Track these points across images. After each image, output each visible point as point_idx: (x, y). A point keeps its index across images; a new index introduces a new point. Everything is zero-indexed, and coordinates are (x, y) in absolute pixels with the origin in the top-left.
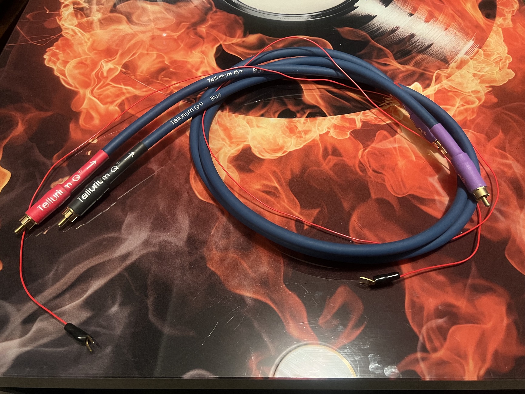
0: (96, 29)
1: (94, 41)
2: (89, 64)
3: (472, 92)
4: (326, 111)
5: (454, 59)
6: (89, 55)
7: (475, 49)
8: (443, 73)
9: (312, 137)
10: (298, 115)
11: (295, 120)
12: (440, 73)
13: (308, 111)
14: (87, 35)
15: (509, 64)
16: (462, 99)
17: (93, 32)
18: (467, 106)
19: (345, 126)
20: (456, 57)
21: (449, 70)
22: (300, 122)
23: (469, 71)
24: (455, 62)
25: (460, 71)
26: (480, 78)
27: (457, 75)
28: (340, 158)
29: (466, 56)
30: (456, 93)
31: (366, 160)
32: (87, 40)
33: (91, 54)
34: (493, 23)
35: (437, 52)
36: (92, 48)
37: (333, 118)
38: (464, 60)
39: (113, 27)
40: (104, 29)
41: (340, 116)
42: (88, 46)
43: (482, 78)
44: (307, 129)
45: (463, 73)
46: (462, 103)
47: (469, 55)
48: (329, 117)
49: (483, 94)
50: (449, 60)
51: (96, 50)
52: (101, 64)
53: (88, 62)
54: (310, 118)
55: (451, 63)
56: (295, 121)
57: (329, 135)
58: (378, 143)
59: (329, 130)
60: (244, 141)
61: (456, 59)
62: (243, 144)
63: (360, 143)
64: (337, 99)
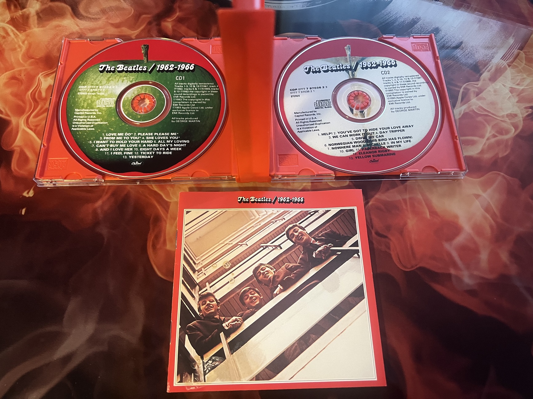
0: (32, 26)
1: (30, 45)
2: (23, 79)
3: (508, 116)
5: (487, 66)
6: (24, 66)
7: (514, 51)
8: (473, 87)
12: (469, 87)
14: (22, 36)
16: (493, 127)
17: (28, 31)
18: (500, 137)
20: (491, 62)
21: (480, 83)
23: (505, 84)
24: (489, 71)
25: (493, 84)
26: (518, 95)
27: (490, 91)
29: (503, 61)
30: (487, 117)
32: (21, 43)
33: (26, 65)
35: (466, 55)
36: (28, 56)
38: (501, 68)
39: (55, 22)
40: (43, 27)
42: (22, 53)
43: (522, 95)
45: (498, 87)
46: (493, 132)
47: (507, 60)
49: (522, 119)
50: (481, 67)
51: (33, 58)
52: (39, 78)
53: (23, 77)
55: (484, 72)
61: (490, 67)
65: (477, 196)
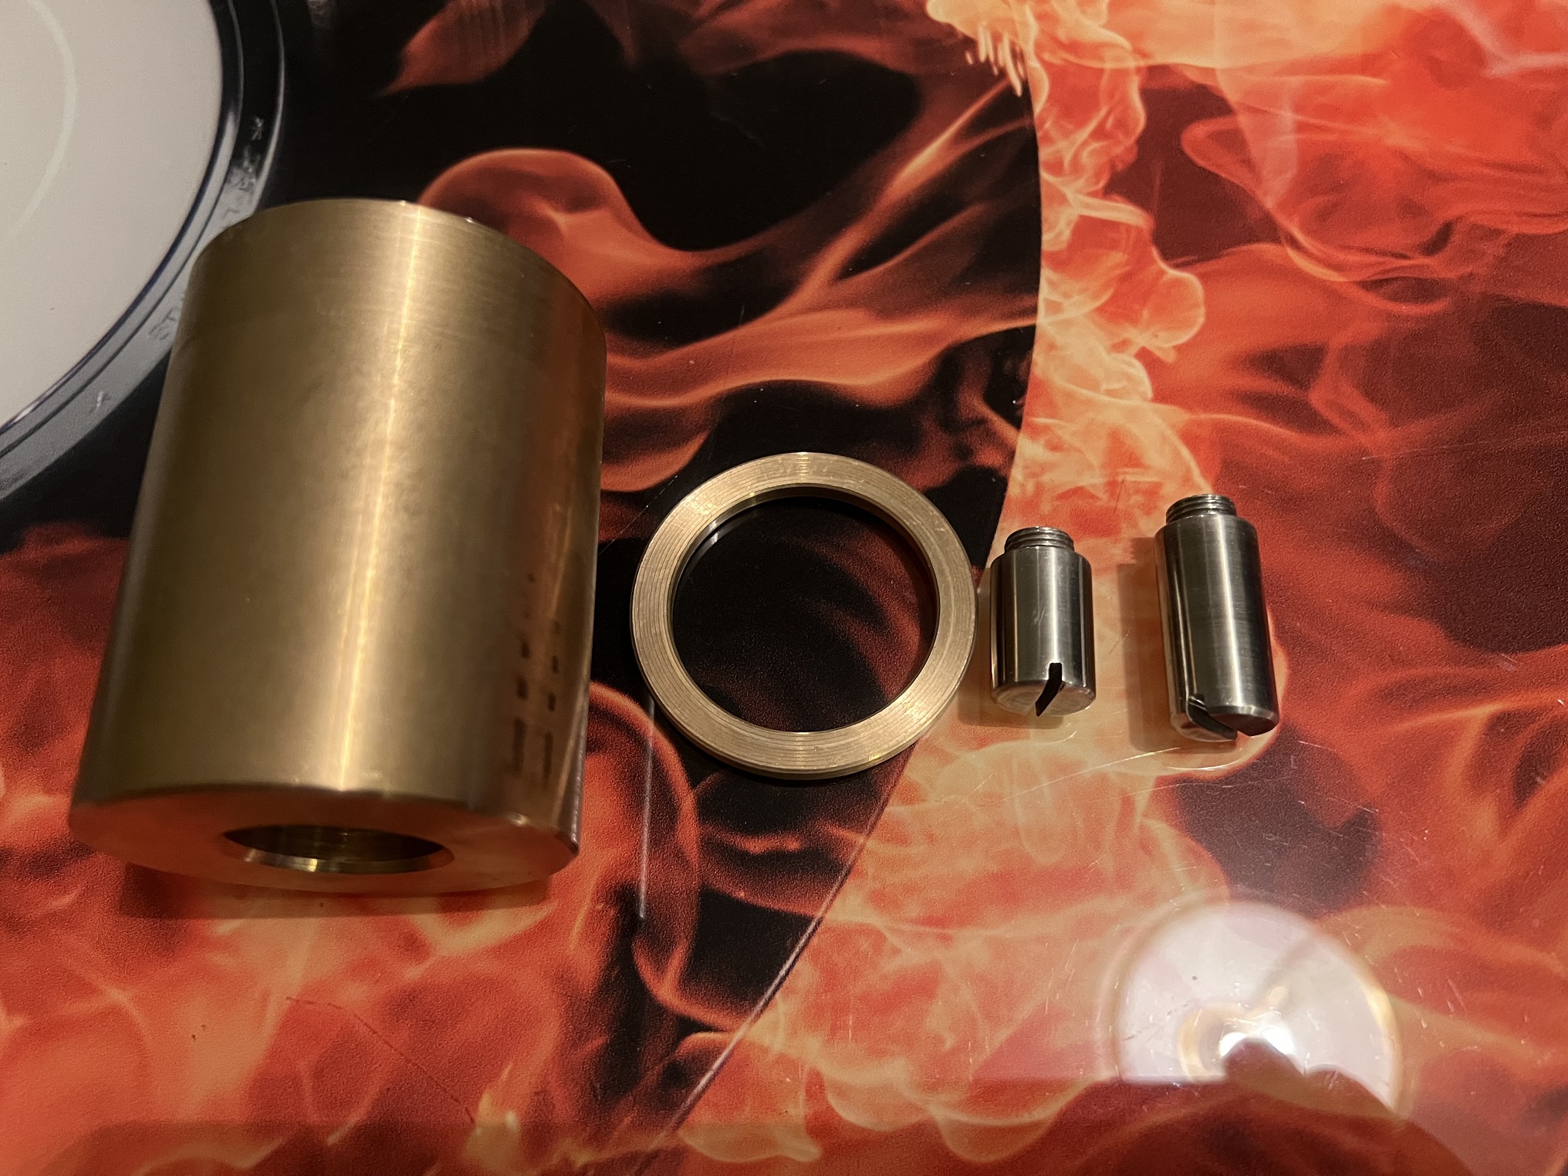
4: (994, 319)
9: (1164, 439)
10: (988, 458)
11: (1023, 486)
13: (974, 404)
19: (1118, 272)
22: (1044, 467)
28: (1330, 361)
31: (1354, 258)
37: (1055, 308)
41: (1046, 274)
44: (1102, 444)
48: (1043, 321)
54: (1026, 409)
56: (1030, 487)
57: (1170, 357)
58: (1259, 180)
59: (1134, 349)
60: (1127, 803)
62: (1145, 816)
63: (1245, 248)
64: (925, 249)
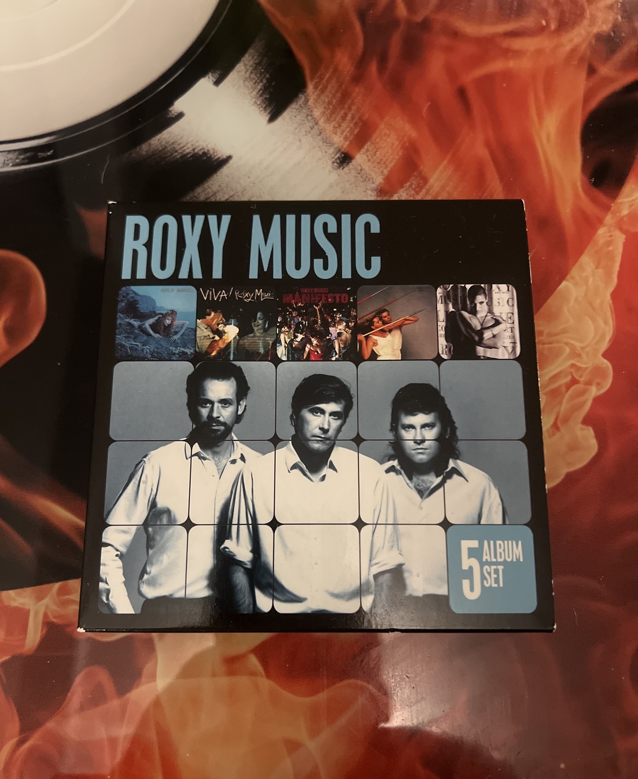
15: (597, 400)
34: (607, 208)
65: (293, 746)
